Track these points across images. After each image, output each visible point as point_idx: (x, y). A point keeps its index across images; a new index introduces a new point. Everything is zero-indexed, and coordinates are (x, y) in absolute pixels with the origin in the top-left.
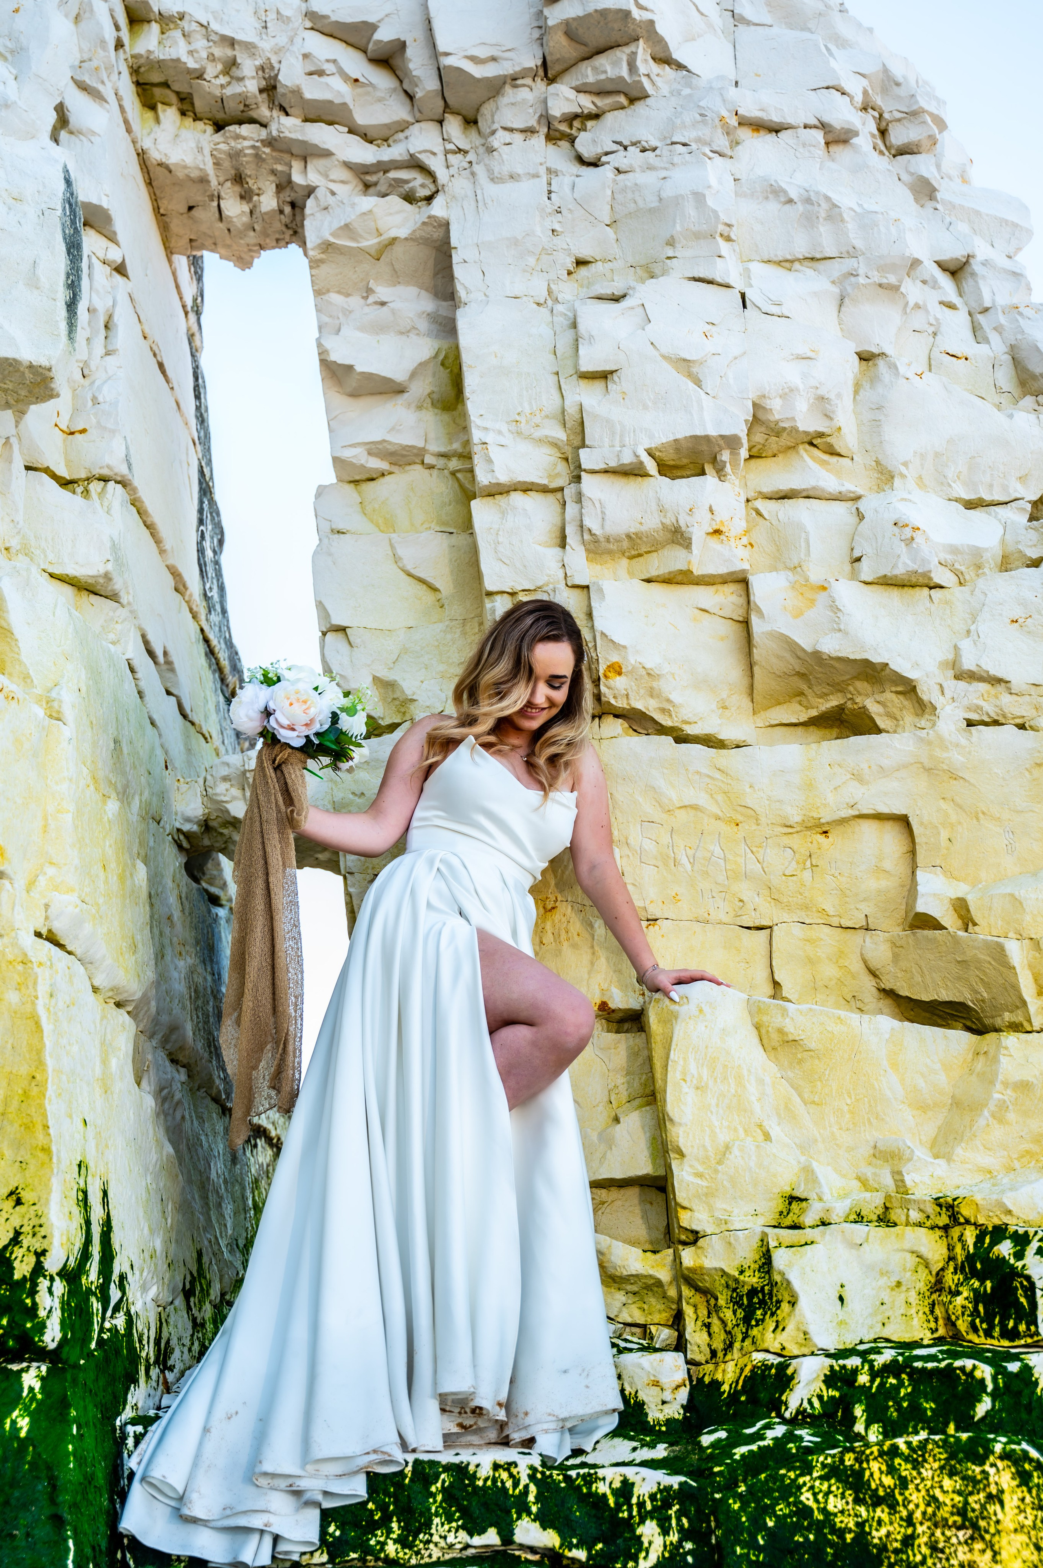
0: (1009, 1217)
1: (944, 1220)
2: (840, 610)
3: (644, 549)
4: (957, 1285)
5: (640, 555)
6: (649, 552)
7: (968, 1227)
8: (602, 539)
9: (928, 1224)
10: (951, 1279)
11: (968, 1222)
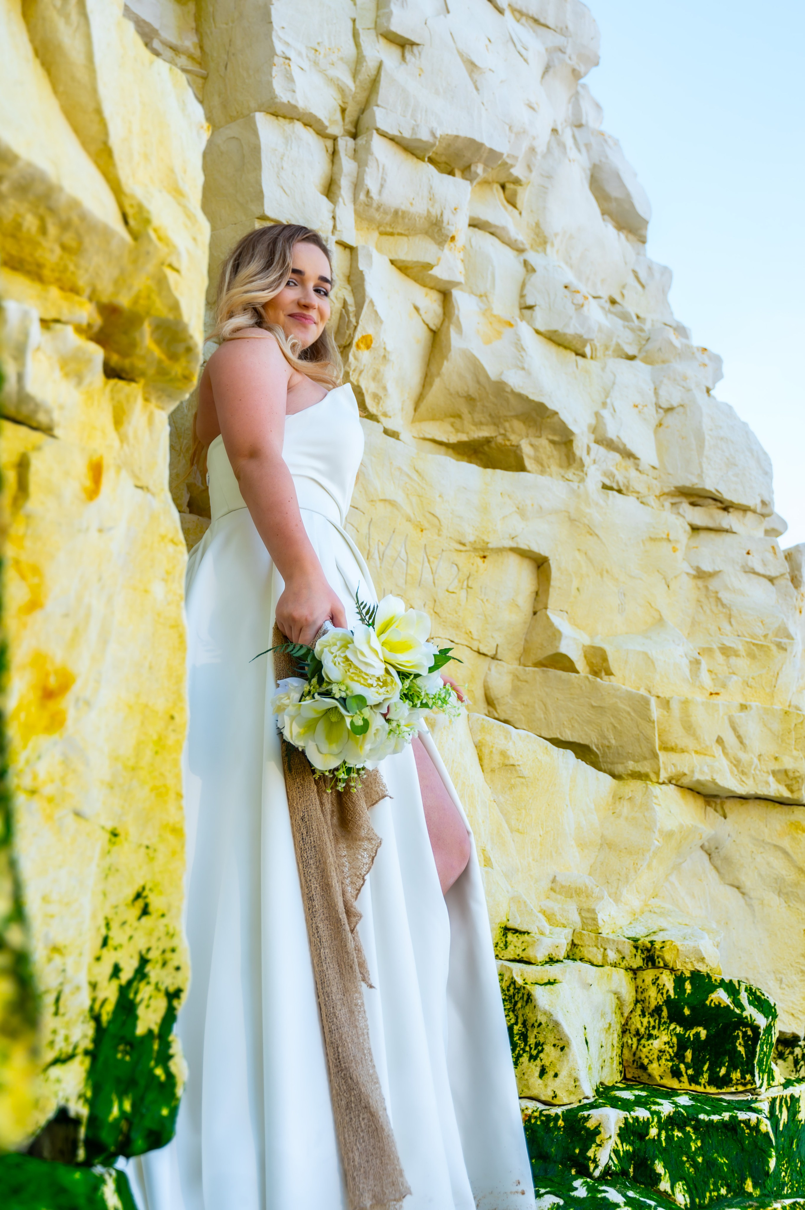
0: (700, 964)
1: (638, 962)
2: (524, 350)
3: (399, 230)
4: (647, 1028)
5: (392, 234)
6: (400, 234)
7: (665, 971)
8: (375, 205)
9: (623, 965)
10: (639, 1023)
11: (666, 966)
